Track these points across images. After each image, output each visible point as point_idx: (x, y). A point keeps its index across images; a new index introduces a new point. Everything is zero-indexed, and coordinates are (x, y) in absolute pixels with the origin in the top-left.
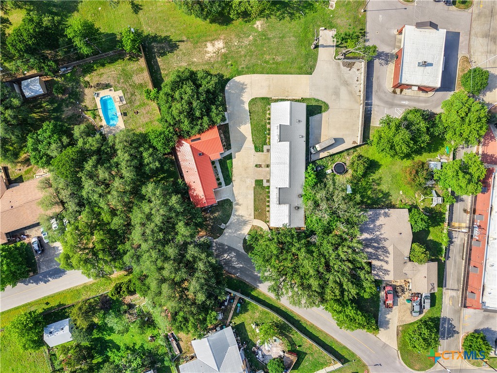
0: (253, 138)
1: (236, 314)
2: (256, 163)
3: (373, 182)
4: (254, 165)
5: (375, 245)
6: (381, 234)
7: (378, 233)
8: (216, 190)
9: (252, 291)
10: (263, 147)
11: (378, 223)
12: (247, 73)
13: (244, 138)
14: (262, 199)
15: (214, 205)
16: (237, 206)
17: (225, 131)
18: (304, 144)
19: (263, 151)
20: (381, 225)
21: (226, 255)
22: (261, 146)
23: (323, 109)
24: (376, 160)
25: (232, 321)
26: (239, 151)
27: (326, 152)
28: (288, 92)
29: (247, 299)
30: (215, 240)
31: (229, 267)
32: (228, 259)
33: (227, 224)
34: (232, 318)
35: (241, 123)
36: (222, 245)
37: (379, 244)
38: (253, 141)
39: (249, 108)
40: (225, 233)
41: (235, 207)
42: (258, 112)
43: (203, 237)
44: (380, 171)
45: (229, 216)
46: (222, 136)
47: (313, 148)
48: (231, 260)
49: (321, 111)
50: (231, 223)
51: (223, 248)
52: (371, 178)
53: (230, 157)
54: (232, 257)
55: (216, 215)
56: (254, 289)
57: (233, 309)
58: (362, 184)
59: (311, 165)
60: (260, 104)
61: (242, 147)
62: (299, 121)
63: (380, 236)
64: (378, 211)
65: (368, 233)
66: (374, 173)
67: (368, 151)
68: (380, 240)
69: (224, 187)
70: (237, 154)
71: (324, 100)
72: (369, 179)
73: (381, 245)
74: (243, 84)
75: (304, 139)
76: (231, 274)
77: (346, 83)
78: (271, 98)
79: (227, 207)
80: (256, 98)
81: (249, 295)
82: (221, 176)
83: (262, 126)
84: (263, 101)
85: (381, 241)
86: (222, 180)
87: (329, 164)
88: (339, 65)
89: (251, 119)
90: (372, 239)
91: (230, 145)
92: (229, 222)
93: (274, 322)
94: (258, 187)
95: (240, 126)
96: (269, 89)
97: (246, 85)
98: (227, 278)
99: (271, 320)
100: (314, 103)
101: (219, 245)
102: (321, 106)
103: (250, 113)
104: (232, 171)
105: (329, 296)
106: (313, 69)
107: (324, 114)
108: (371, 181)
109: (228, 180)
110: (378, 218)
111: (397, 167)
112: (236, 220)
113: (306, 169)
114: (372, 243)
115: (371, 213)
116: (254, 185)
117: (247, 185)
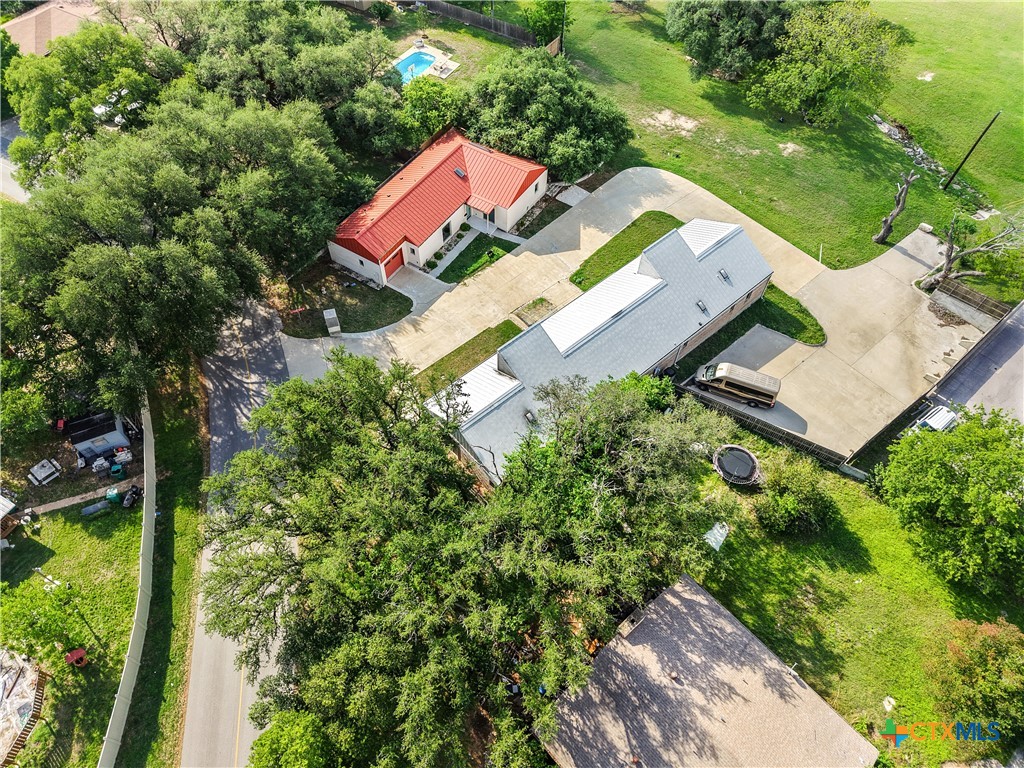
0: (591, 258)
1: (73, 515)
2: (546, 296)
3: (812, 584)
4: (539, 296)
5: (654, 731)
6: (703, 710)
7: (696, 696)
8: (411, 267)
9: (186, 504)
11: (723, 671)
12: (694, 180)
13: (573, 246)
15: (372, 285)
16: (410, 328)
17: (551, 209)
19: (585, 290)
20: (731, 688)
21: (254, 378)
23: (805, 335)
24: (866, 543)
25: (43, 519)
26: (539, 254)
29: (148, 512)
30: (279, 334)
31: (227, 404)
32: (248, 390)
33: (344, 335)
34: (52, 514)
35: (598, 225)
36: (279, 353)
37: (667, 743)
38: (587, 261)
39: (639, 218)
40: (317, 342)
41: (404, 323)
43: (270, 307)
44: (860, 581)
45: (368, 326)
46: (537, 212)
47: (708, 368)
48: (249, 397)
49: (797, 334)
50: (353, 340)
51: (271, 361)
52: (810, 570)
53: (509, 247)
54: (258, 394)
55: (349, 300)
56: (198, 507)
57: (90, 496)
58: (768, 556)
61: (552, 253)
62: (727, 279)
63: (697, 712)
64: (757, 647)
65: (661, 660)
66: (833, 567)
67: (857, 504)
68: (686, 728)
69: (432, 276)
70: (528, 254)
71: (823, 322)
72: (803, 567)
73: (674, 758)
74: (668, 187)
75: (704, 319)
76: (207, 421)
77: (911, 339)
79: (390, 310)
80: (670, 216)
81: (165, 506)
82: (451, 257)
85: (686, 735)
86: (443, 265)
88: (919, 300)
89: (623, 231)
90: (656, 693)
91: (533, 233)
92: (353, 335)
93: (106, 646)
94: (497, 335)
95: (588, 225)
97: (673, 191)
98: (188, 422)
99: (111, 634)
100: (792, 311)
101: (274, 349)
102: (805, 328)
103: (634, 224)
104: (482, 267)
105: (325, 674)
106: (844, 266)
107: (799, 346)
108: (806, 575)
109: (456, 273)
110: (743, 664)
111: (930, 622)
112: (371, 345)
114: (645, 707)
115: (729, 629)
116: (493, 325)
117: (480, 313)
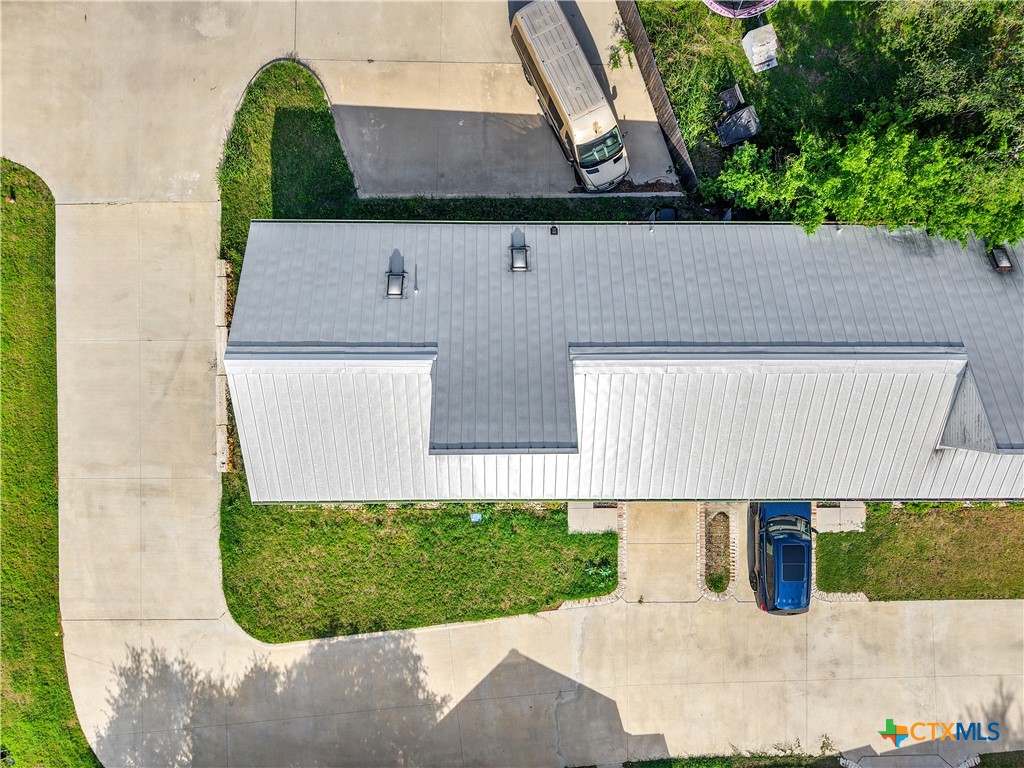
0: (517, 609)
2: (696, 586)
4: (713, 596)
10: (582, 539)
12: (53, 650)
13: (517, 672)
14: (960, 541)
18: (574, 234)
19: (611, 537)
22: (570, 552)
23: (300, 101)
26: (610, 709)
27: (613, 76)
28: (180, 357)
35: (408, 692)
38: (533, 608)
39: (303, 636)
42: (323, 571)
47: (593, 166)
49: (312, 114)
59: (734, 182)
60: (268, 560)
61: (581, 688)
62: (396, 273)
70: (632, 726)
71: (232, 97)
74: (131, 677)
75: (535, 234)
78: (225, 477)
80: (229, 588)
83: (425, 542)
84: (249, 540)
87: (704, 49)
89: (378, 626)
94: (870, 571)
95: (431, 705)
96: (162, 492)
97: (136, 657)
100: (261, 166)
102: (282, 115)
103: (332, 630)
106: (17, 179)
107: (339, 93)
113: (760, 214)
116: (859, 600)
117: (857, 649)
